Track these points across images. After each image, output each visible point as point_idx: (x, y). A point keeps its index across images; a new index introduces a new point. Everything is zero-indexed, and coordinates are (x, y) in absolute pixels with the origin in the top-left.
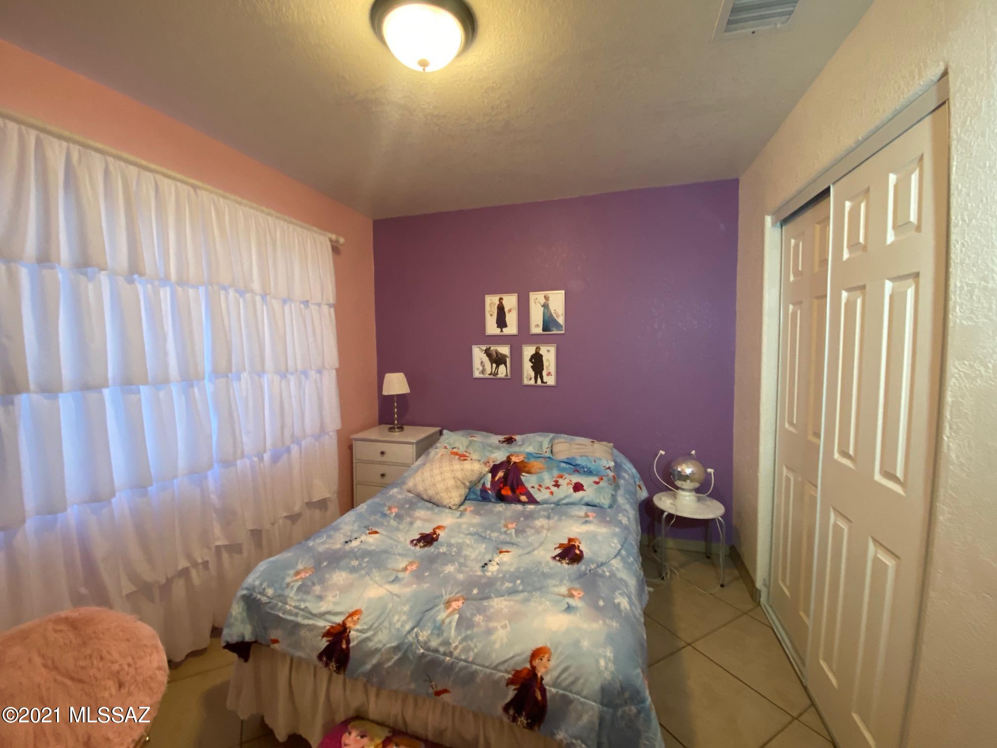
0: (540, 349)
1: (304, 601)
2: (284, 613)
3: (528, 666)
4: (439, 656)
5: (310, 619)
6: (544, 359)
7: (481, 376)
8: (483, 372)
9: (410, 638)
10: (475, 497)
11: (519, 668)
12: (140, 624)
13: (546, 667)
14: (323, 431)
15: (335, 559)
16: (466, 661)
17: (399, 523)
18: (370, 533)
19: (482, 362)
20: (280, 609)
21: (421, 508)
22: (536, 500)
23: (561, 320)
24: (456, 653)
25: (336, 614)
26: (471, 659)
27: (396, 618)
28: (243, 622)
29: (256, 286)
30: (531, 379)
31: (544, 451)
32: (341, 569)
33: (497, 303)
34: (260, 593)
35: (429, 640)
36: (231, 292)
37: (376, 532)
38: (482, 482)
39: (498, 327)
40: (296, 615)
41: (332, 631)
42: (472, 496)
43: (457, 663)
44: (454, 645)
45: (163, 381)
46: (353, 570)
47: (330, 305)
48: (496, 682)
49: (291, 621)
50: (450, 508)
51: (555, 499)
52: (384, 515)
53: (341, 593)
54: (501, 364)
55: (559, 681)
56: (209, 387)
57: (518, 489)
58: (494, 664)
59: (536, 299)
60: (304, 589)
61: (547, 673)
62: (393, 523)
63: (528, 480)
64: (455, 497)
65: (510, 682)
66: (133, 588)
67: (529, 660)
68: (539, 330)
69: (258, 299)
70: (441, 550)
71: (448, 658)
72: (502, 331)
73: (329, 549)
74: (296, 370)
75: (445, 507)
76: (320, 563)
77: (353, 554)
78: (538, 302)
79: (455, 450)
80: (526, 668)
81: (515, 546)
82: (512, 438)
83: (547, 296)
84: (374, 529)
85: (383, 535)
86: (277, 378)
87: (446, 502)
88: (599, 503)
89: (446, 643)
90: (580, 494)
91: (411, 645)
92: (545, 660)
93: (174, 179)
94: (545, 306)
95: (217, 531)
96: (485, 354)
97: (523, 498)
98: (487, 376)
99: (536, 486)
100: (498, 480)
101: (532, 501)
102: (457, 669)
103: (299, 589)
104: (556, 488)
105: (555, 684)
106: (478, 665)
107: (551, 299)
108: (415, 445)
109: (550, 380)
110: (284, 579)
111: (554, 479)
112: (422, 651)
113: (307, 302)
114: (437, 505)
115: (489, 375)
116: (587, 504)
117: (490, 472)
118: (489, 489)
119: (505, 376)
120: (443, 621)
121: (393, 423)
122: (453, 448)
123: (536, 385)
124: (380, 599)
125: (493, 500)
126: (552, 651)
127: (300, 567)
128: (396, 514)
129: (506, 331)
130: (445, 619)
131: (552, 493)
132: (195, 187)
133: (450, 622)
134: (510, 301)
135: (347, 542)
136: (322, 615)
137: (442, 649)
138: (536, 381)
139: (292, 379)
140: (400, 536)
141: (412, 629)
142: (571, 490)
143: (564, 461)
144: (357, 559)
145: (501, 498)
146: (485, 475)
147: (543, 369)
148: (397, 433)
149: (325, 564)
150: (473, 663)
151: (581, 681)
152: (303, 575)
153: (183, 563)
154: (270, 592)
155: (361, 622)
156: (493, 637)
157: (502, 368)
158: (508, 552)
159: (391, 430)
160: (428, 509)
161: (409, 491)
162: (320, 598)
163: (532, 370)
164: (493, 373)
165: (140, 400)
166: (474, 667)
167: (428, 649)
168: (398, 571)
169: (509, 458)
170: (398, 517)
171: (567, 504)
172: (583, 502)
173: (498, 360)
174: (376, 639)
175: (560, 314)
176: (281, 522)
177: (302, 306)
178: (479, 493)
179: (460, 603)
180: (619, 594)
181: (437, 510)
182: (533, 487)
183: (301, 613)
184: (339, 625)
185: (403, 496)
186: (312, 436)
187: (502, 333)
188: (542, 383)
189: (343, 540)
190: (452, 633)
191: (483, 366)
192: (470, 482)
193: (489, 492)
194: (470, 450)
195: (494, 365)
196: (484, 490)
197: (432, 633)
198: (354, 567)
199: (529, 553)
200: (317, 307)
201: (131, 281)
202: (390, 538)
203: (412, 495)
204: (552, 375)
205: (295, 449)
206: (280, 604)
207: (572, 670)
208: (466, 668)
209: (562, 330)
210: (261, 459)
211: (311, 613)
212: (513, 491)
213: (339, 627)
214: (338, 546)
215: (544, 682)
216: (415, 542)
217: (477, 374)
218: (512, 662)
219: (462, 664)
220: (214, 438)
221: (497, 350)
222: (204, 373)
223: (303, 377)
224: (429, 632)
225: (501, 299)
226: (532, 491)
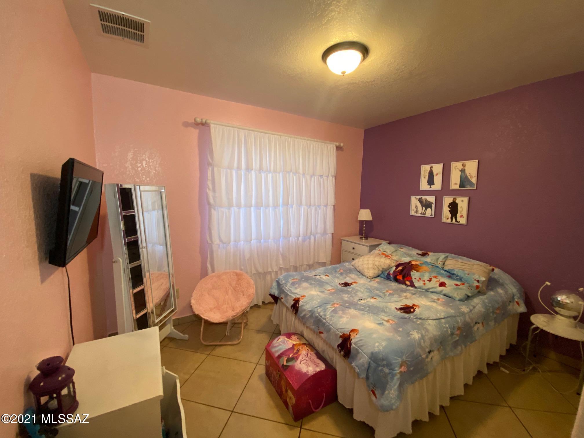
0: (456, 199)
1: (291, 288)
2: (285, 289)
3: (348, 333)
4: (322, 319)
5: (291, 293)
6: (459, 206)
7: (415, 214)
8: (416, 212)
9: (315, 310)
10: (384, 276)
11: (345, 333)
12: (251, 280)
13: (354, 336)
14: (325, 233)
15: (307, 279)
16: (329, 323)
17: (340, 276)
18: (326, 276)
19: (416, 206)
20: (284, 288)
21: (354, 274)
22: (414, 285)
23: (474, 180)
24: (327, 320)
25: (298, 294)
26: (330, 324)
27: (314, 302)
28: (275, 289)
29: (301, 171)
30: (448, 219)
31: (438, 263)
32: (307, 282)
33: (429, 170)
34: (281, 281)
35: (320, 312)
36: (291, 174)
37: (328, 276)
38: (389, 270)
39: (428, 185)
40: (288, 291)
41: (296, 299)
42: (382, 276)
43: (326, 323)
44: (327, 317)
45: (267, 206)
46: (311, 284)
47: (332, 176)
48: (337, 335)
49: (286, 292)
50: (367, 277)
51: (426, 287)
52: (336, 271)
53: (303, 289)
54: (428, 208)
55: (357, 343)
56: (281, 209)
57: (407, 277)
58: (337, 328)
59: (456, 167)
60: (293, 284)
61: (354, 338)
62: (338, 275)
63: (414, 274)
64: (371, 273)
65: (341, 337)
66: (255, 272)
67: (350, 332)
68: (457, 187)
69: (301, 176)
70: (349, 290)
71: (324, 321)
72: (431, 187)
73: (308, 275)
74: (315, 205)
75: (365, 276)
76: (302, 278)
77: (315, 280)
78: (458, 169)
79: (385, 253)
80: (347, 334)
81: (382, 298)
82: (427, 253)
83: (464, 164)
84: (328, 275)
85: (330, 277)
86: (306, 208)
87: (366, 274)
88: (452, 296)
89: (325, 315)
90: (442, 288)
91: (315, 312)
92: (355, 334)
93: (274, 134)
94: (463, 171)
95: (281, 262)
96: (419, 201)
97: (408, 283)
98: (419, 215)
99: (418, 279)
100: (398, 271)
101: (412, 285)
102: (326, 325)
103: (292, 284)
104: (429, 282)
105: (355, 344)
106: (332, 326)
107: (467, 166)
108: (368, 247)
109: (462, 221)
110: (288, 279)
111: (431, 277)
112: (317, 315)
113: (322, 175)
114: (362, 274)
115: (420, 214)
116: (445, 295)
117: (396, 266)
118: (391, 274)
119: (431, 215)
120: (327, 309)
121: (362, 235)
122: (384, 251)
123: (451, 223)
124: (313, 295)
125: (392, 280)
126: (359, 332)
127: (295, 278)
128: (341, 272)
129: (434, 188)
130: (329, 308)
131: (425, 284)
132: (280, 136)
133: (330, 310)
134: (438, 168)
135: (315, 275)
136: (295, 293)
137: (323, 317)
138: (452, 220)
139: (313, 209)
140: (336, 280)
141: (317, 307)
142: (438, 285)
143: (446, 270)
144: (315, 281)
145: (396, 280)
146: (392, 267)
147: (457, 213)
148: (364, 240)
149: (303, 279)
150: (331, 325)
151: (365, 347)
152: (295, 280)
153: (270, 270)
154: (284, 282)
155: (304, 299)
156: (341, 319)
157: (429, 210)
158: (376, 299)
159: (361, 238)
160: (357, 275)
161: (352, 266)
162: (296, 288)
163: (449, 213)
164: (423, 212)
165: (260, 211)
166: (331, 326)
167: (319, 315)
168: (326, 290)
169: (410, 262)
170: (341, 274)
171: (432, 292)
172: (442, 293)
173: (427, 205)
174: (306, 306)
175: (473, 176)
176: (305, 266)
177: (319, 177)
178: (386, 274)
179: (337, 306)
180: (416, 332)
181: (361, 276)
182: (415, 279)
183: (289, 291)
184: (298, 298)
185: (349, 267)
186: (320, 234)
187: (431, 189)
188: (456, 222)
189: (314, 274)
190: (328, 313)
191: (417, 209)
192: (383, 268)
193: (391, 275)
194: (394, 254)
195: (424, 208)
196: (389, 274)
197: (322, 310)
198: (312, 283)
199: (386, 302)
200: (326, 177)
201: (260, 173)
202: (332, 280)
203: (353, 267)
204: (464, 217)
205: (312, 238)
206: (285, 286)
207: (363, 341)
208: (328, 326)
209: (474, 187)
210: (298, 239)
211: (291, 292)
212: (403, 278)
213: (297, 299)
214: (311, 276)
215: (352, 341)
216: (341, 284)
217: (412, 213)
218: (343, 330)
219: (328, 324)
220: (282, 228)
221: (426, 199)
222: (280, 204)
223: (318, 208)
224: (322, 309)
225: (431, 167)
226: (414, 280)
